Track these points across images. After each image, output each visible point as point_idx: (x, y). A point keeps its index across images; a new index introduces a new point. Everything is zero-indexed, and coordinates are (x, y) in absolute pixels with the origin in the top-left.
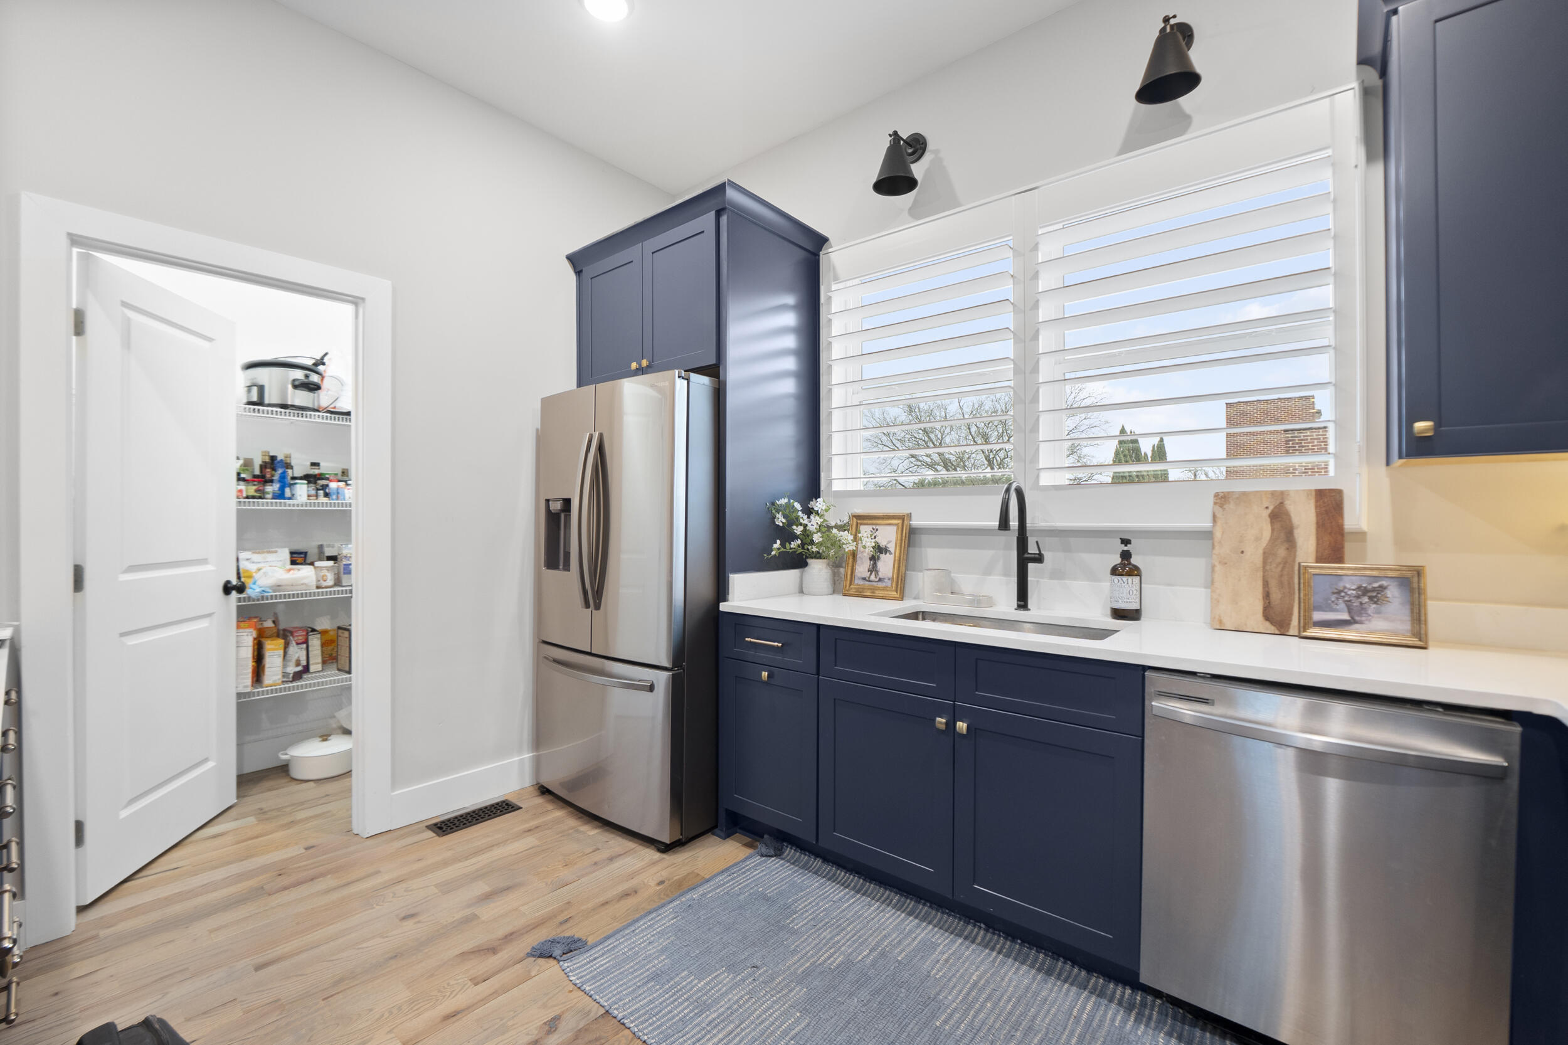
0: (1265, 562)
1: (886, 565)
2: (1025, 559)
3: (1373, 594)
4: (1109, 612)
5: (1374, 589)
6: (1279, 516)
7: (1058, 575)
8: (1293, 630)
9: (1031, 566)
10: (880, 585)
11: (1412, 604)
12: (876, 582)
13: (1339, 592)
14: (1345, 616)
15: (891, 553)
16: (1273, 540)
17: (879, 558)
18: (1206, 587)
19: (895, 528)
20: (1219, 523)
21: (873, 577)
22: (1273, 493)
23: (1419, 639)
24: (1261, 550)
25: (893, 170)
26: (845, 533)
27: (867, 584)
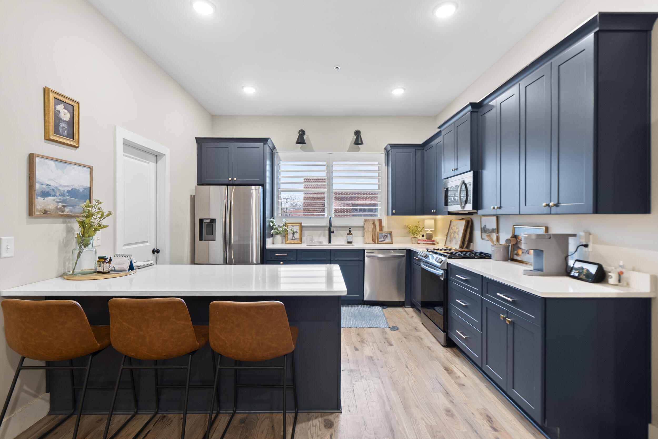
0: (372, 232)
1: (297, 236)
2: (330, 232)
3: (386, 236)
4: (347, 242)
5: (387, 235)
6: (374, 224)
7: (335, 236)
8: (376, 243)
9: (331, 234)
10: (295, 240)
11: (391, 237)
13: (382, 236)
14: (383, 240)
15: (298, 232)
16: (373, 228)
17: (294, 234)
18: (363, 236)
19: (298, 226)
20: (365, 225)
21: (293, 238)
22: (373, 220)
23: (392, 243)
24: (371, 230)
25: (301, 140)
26: (286, 227)
27: (292, 240)
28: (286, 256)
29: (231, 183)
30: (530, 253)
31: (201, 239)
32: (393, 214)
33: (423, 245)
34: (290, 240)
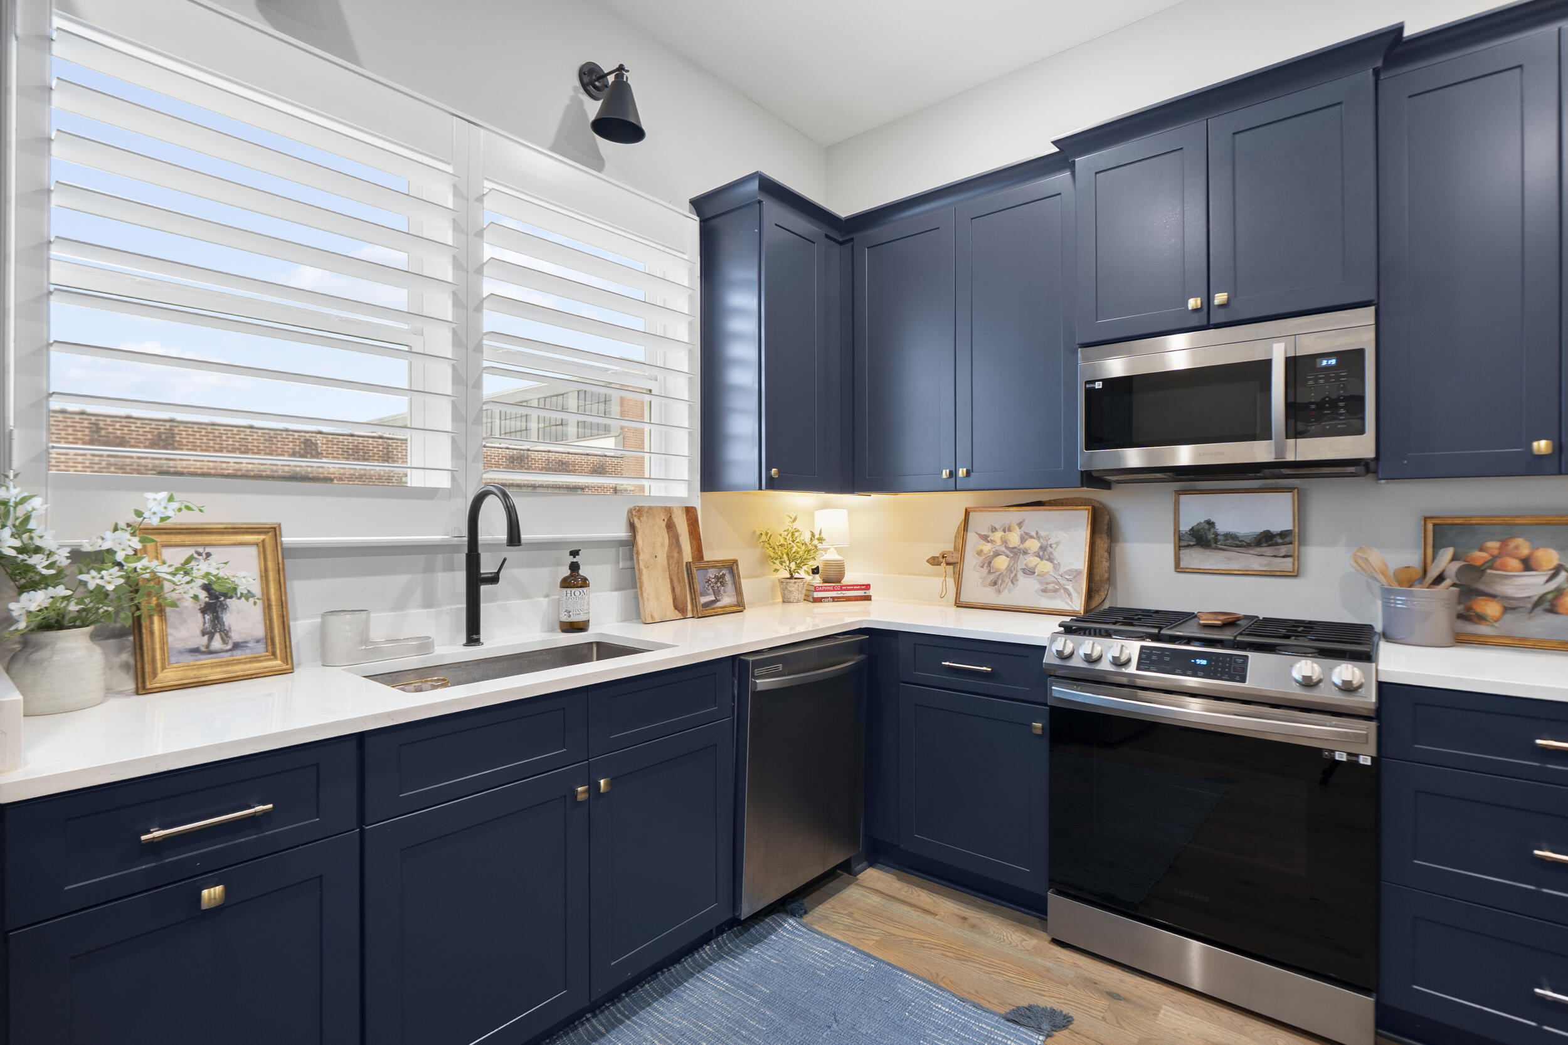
0: (668, 563)
1: (247, 618)
2: (475, 580)
3: (721, 580)
5: (720, 577)
6: (670, 526)
8: (690, 614)
9: (484, 589)
10: (238, 655)
11: (736, 584)
12: (227, 651)
13: (709, 581)
16: (670, 546)
17: (224, 608)
19: (253, 551)
20: (636, 532)
21: (217, 643)
22: (665, 508)
23: (741, 604)
24: (665, 555)
26: (145, 562)
27: (207, 660)
28: (266, 813)
30: (1560, 610)
32: (773, 484)
34: (190, 659)
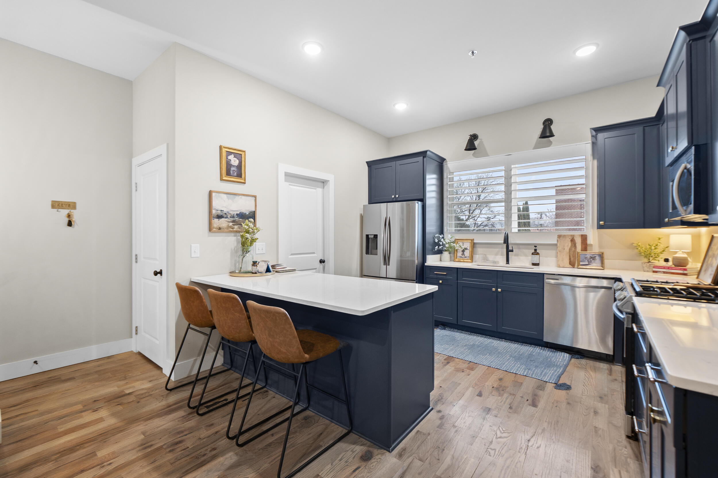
0: (569, 251)
1: (467, 253)
2: (508, 251)
3: (593, 258)
4: (531, 264)
5: (593, 257)
6: (573, 241)
7: (516, 255)
8: (576, 267)
9: (510, 253)
10: (465, 258)
11: (601, 260)
13: (586, 258)
14: (587, 263)
15: (468, 250)
16: (571, 246)
17: (464, 251)
18: (555, 258)
19: (469, 243)
20: (559, 242)
21: (463, 256)
22: (571, 235)
23: (602, 268)
24: (568, 249)
25: (471, 146)
26: (454, 244)
27: (461, 258)
28: (445, 274)
29: (395, 200)
31: (367, 253)
32: (602, 227)
33: (663, 275)
34: (460, 258)
